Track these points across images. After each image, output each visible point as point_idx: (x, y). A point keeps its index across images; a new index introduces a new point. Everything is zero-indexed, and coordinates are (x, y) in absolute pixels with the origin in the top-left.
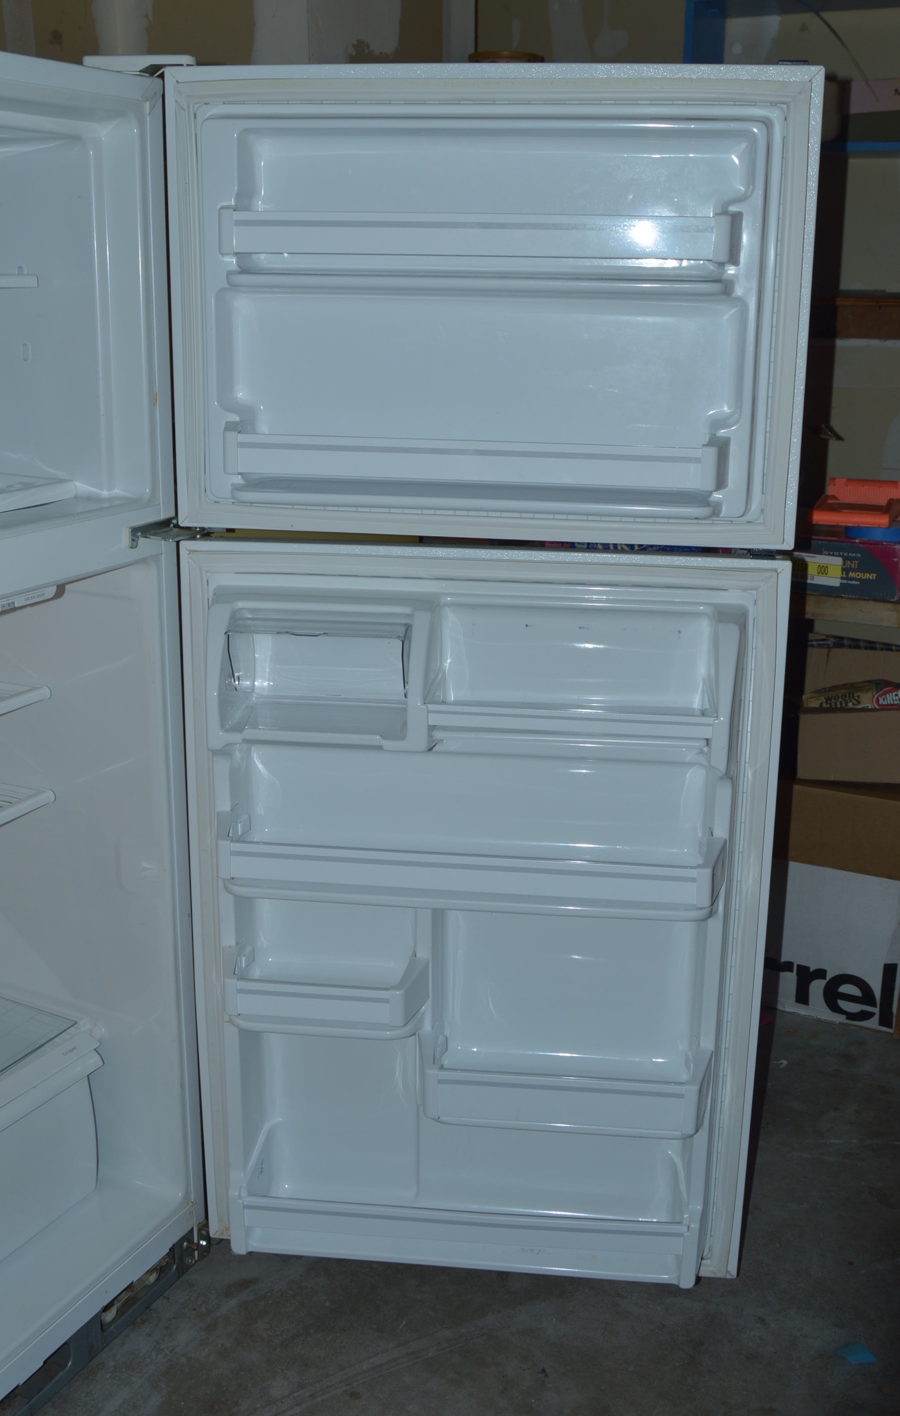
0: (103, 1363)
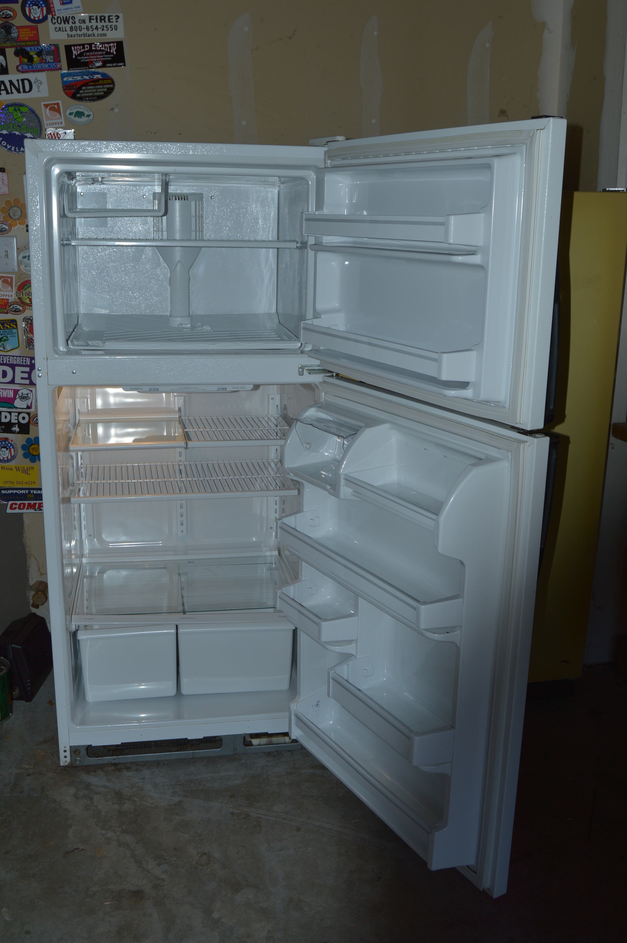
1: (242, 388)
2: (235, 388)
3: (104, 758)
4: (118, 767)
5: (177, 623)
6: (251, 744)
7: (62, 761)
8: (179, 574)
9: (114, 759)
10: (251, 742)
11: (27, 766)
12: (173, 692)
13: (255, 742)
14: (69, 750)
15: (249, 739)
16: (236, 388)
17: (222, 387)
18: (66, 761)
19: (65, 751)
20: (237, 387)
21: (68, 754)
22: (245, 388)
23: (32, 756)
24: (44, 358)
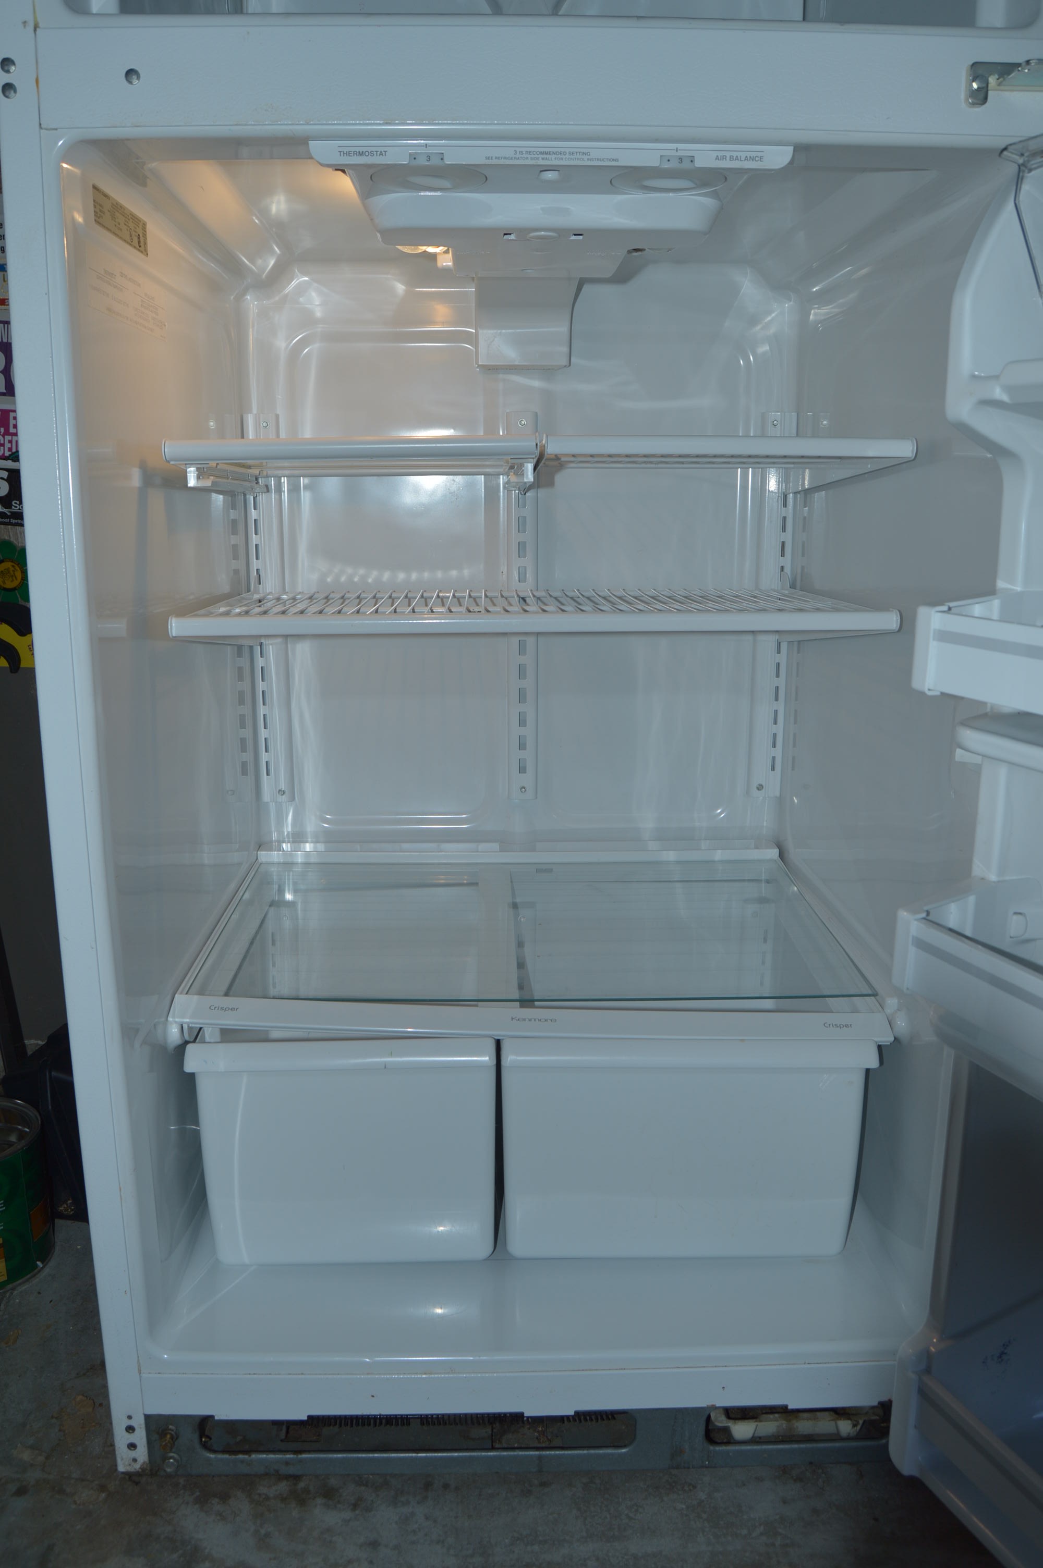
0: (695, 1487)
1: (753, 159)
2: (724, 158)
3: (253, 1456)
4: (302, 1485)
5: (498, 1034)
6: (726, 1438)
7: (122, 1459)
8: (515, 906)
9: (287, 1463)
10: (726, 1430)
11: (26, 1456)
12: (482, 1246)
13: (742, 1430)
14: (143, 1426)
15: (720, 1421)
16: (731, 158)
17: (680, 153)
18: (135, 1460)
19: (130, 1429)
20: (735, 154)
21: (140, 1437)
22: (761, 158)
23: (52, 1417)
24: (25, 23)
